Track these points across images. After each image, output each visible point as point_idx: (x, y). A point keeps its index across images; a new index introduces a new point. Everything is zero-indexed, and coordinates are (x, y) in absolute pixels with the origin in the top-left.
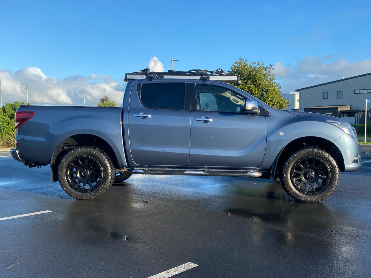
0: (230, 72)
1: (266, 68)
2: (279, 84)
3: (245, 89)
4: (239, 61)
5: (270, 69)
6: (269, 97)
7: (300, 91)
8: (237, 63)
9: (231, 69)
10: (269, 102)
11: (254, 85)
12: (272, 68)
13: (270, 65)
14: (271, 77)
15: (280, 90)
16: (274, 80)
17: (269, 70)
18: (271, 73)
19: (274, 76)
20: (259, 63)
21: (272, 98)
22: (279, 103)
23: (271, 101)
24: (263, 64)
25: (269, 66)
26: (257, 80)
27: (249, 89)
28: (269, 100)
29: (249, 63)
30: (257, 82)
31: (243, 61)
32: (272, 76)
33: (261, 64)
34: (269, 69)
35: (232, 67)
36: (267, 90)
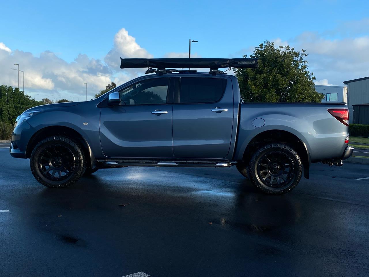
0: (253, 57)
1: (297, 54)
2: (312, 74)
3: (270, 78)
4: (264, 44)
5: (302, 55)
6: (298, 89)
7: (349, 84)
8: (261, 46)
9: (254, 54)
10: (299, 95)
11: (281, 74)
12: (305, 54)
13: (302, 50)
14: (303, 64)
15: (314, 81)
16: (306, 69)
17: (301, 57)
18: (303, 60)
19: (306, 64)
20: (288, 47)
21: (302, 90)
22: (310, 96)
23: (301, 94)
24: (293, 49)
25: (301, 52)
26: (284, 68)
27: (274, 78)
28: (299, 93)
29: (276, 47)
30: (284, 71)
31: (269, 44)
32: (305, 63)
33: (291, 48)
34: (300, 55)
35: (254, 51)
36: (297, 80)
